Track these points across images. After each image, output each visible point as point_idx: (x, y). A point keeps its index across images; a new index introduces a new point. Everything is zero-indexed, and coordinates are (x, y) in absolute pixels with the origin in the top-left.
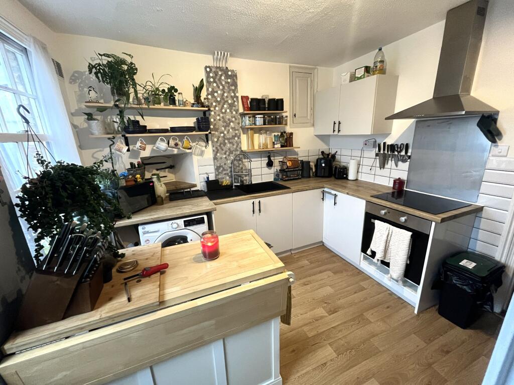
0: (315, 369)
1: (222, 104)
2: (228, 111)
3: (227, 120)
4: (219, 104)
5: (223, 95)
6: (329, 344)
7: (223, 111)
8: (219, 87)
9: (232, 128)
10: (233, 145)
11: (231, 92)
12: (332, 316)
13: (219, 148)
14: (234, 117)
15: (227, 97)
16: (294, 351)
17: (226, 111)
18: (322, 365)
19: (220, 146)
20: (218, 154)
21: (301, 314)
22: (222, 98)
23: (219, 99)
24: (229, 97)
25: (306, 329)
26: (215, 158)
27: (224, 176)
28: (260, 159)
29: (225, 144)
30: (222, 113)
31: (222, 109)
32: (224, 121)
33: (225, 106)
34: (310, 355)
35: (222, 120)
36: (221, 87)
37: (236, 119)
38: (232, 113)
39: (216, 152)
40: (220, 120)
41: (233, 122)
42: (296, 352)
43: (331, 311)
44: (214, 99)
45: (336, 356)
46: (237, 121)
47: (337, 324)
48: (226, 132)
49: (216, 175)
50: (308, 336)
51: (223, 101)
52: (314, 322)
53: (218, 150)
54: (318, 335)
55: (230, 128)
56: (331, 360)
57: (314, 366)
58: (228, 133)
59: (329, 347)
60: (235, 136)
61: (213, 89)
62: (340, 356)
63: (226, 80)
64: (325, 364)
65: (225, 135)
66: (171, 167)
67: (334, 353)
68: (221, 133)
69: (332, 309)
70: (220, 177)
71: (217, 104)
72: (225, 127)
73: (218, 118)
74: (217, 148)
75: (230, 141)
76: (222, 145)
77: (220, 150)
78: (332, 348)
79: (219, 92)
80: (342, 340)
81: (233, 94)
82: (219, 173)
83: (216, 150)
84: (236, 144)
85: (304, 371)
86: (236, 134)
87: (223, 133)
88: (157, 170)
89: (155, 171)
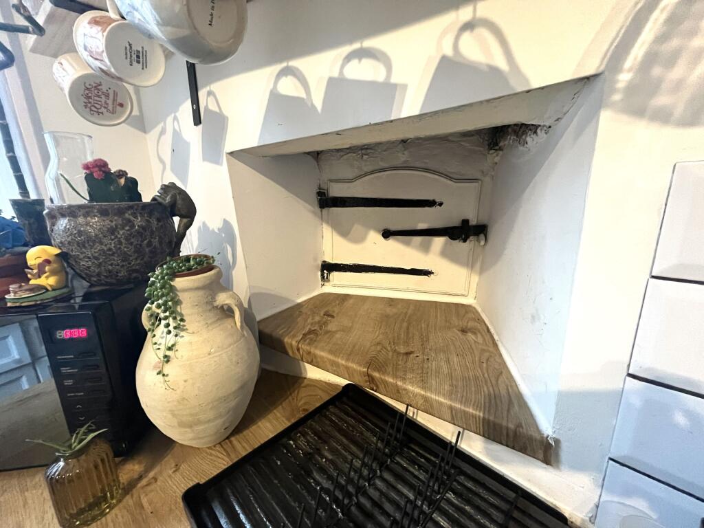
66: (463, 231)
88: (387, 234)
89: (375, 237)
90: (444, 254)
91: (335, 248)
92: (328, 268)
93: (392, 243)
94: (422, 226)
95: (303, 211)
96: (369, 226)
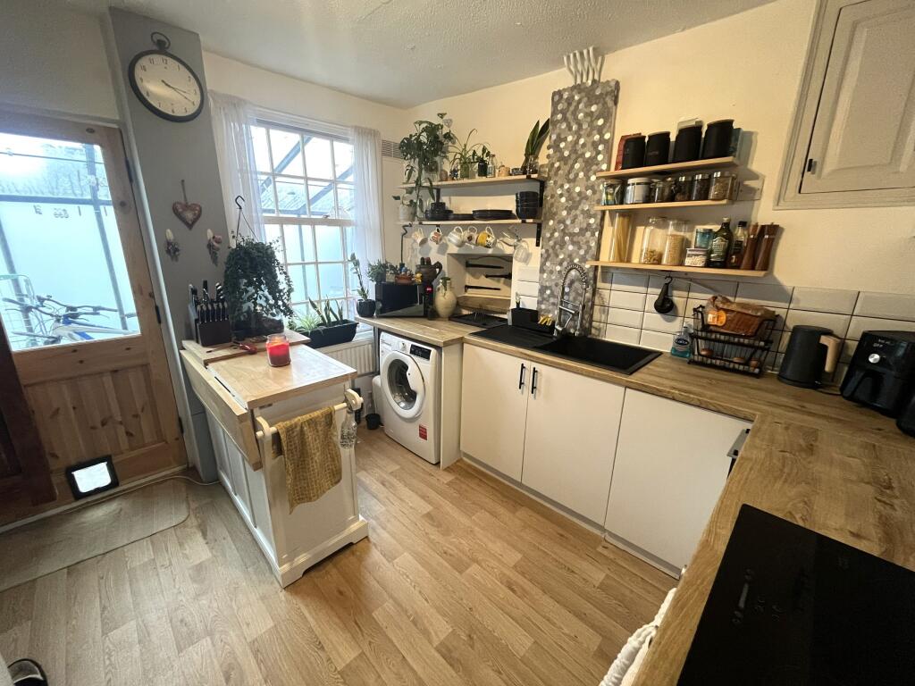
0: (311, 631)
1: (570, 162)
2: (581, 175)
3: (575, 195)
4: (565, 164)
5: (576, 142)
6: (363, 653)
7: (571, 176)
8: (570, 128)
9: (583, 212)
10: (580, 248)
11: (595, 132)
12: (437, 654)
13: (551, 251)
14: (592, 187)
15: (584, 145)
16: (341, 593)
17: (577, 175)
18: (320, 643)
19: (553, 247)
20: (548, 264)
21: (420, 592)
22: (574, 151)
23: (566, 153)
24: (589, 145)
25: (389, 605)
26: (542, 271)
27: (551, 307)
28: (643, 289)
29: (563, 244)
30: (569, 181)
31: (569, 173)
32: (570, 198)
33: (577, 166)
34: (337, 620)
35: (566, 194)
36: (575, 127)
37: (594, 192)
38: (588, 178)
39: (546, 258)
40: (561, 195)
41: (586, 198)
42: (340, 596)
43: (449, 651)
44: (558, 154)
45: (339, 669)
46: (596, 197)
47: (415, 667)
48: (568, 222)
49: (539, 303)
50: (373, 611)
51: (573, 157)
52: (409, 617)
53: (549, 256)
54: (378, 629)
55: (578, 212)
56: (330, 659)
57: (318, 631)
58: (573, 222)
59: (356, 654)
60: (586, 230)
61: (559, 136)
62: (339, 676)
63: (587, 110)
64: (322, 648)
65: (566, 226)
66: (510, 276)
67: (344, 665)
68: (559, 222)
69: (456, 655)
70: (543, 307)
71: (562, 162)
72: (569, 210)
73: (559, 192)
74: (547, 251)
75: (575, 239)
76: (557, 246)
77: (552, 255)
78: (355, 659)
79: (570, 138)
80: (376, 681)
81: (597, 137)
82: (544, 299)
83: (545, 256)
84: (585, 247)
85: (307, 615)
86: (589, 225)
87: (563, 221)
88: (487, 276)
89: (483, 277)
90: (504, 283)
91: (470, 280)
92: (467, 287)
93: (488, 280)
94: (498, 274)
95: (461, 268)
96: (481, 274)
